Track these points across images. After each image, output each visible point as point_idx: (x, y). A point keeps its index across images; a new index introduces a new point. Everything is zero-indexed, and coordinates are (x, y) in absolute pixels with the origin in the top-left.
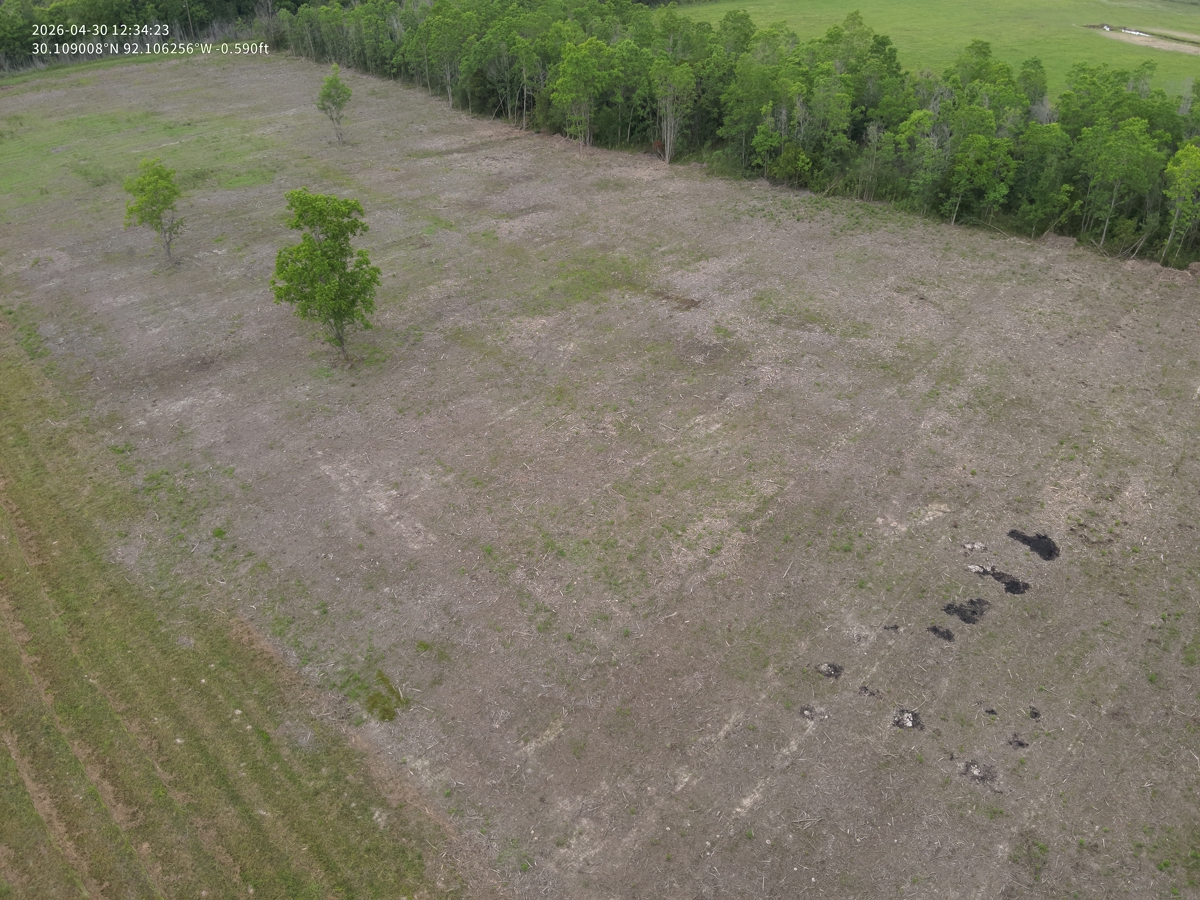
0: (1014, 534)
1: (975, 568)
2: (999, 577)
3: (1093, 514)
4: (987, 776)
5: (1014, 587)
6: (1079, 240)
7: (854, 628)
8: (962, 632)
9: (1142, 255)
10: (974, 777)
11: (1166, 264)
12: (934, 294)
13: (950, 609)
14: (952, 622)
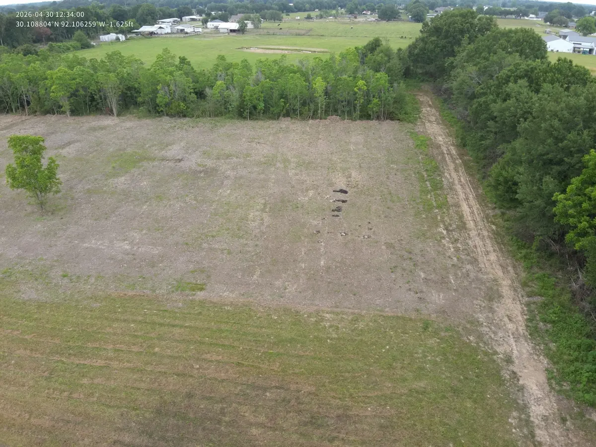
0: (334, 191)
1: (331, 201)
2: (339, 201)
3: (349, 181)
4: (369, 237)
5: (344, 202)
6: (291, 118)
7: (315, 223)
8: (340, 214)
9: (312, 118)
10: (367, 238)
11: (321, 119)
12: (261, 141)
13: (333, 211)
14: (336, 213)
